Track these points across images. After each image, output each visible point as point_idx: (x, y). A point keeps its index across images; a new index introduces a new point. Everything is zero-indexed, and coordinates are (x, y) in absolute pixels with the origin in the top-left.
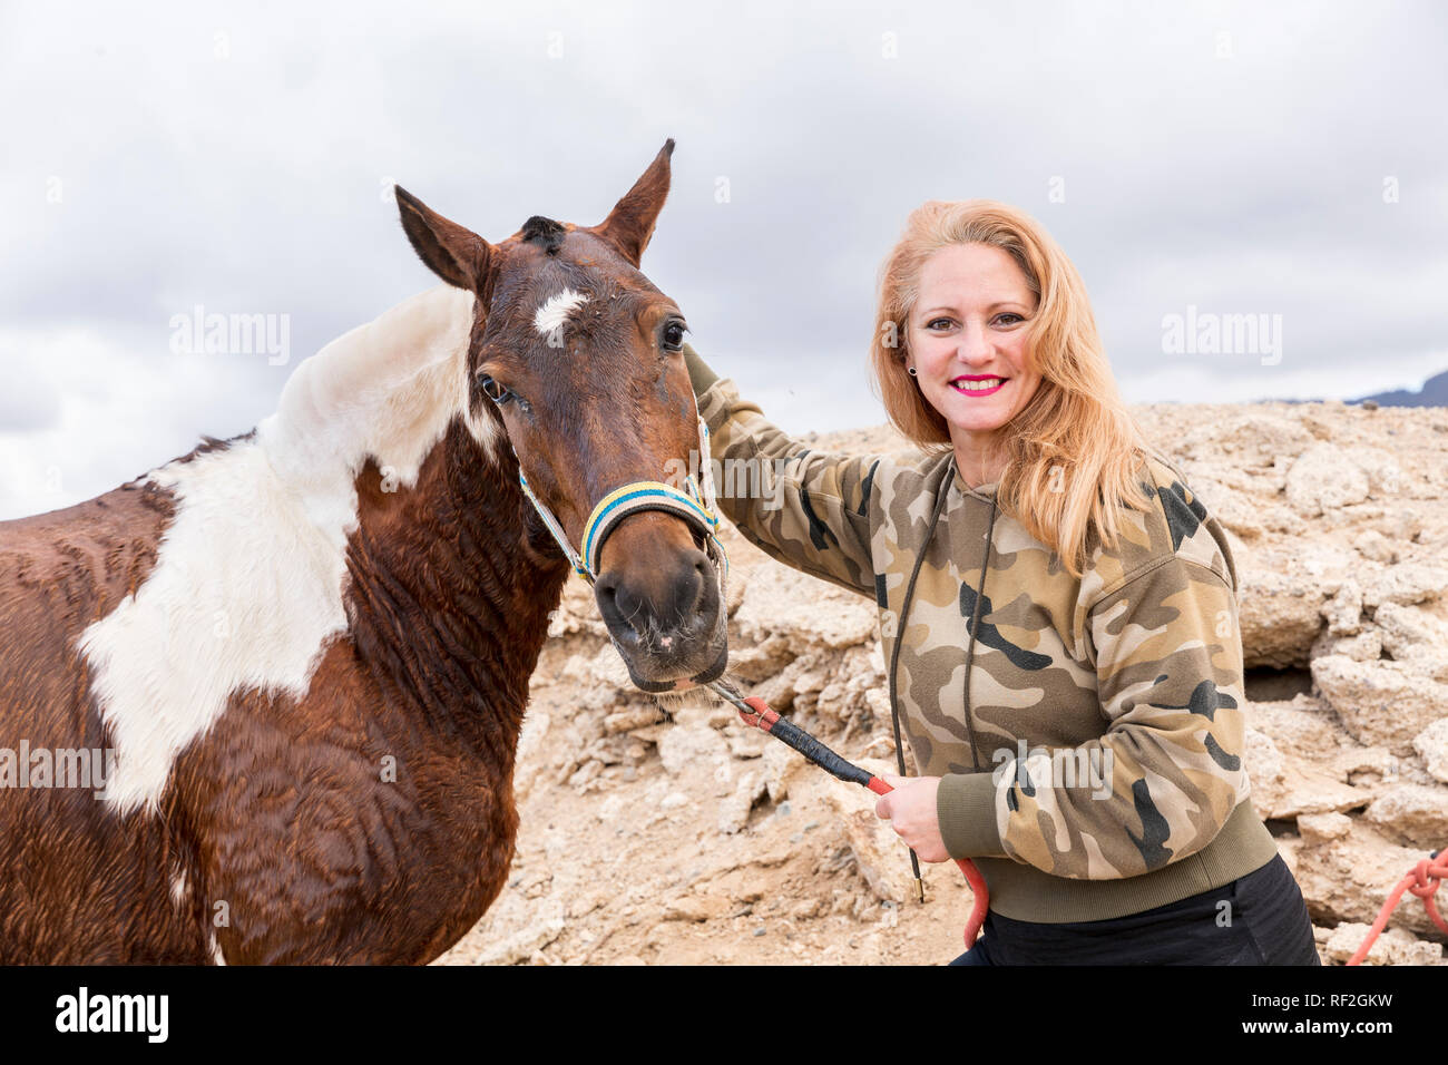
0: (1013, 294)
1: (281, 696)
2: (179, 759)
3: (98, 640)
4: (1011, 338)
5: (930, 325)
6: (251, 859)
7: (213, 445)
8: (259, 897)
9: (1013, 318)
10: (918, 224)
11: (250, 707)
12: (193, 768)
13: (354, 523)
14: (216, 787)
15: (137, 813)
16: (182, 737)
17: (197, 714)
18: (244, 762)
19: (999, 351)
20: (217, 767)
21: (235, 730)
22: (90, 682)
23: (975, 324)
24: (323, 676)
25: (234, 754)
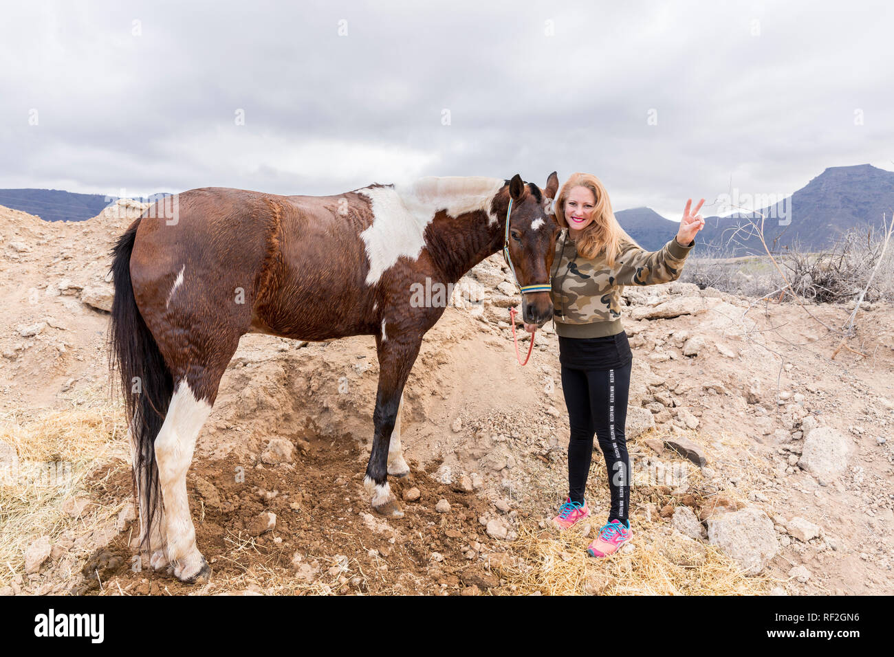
0: (591, 202)
1: (411, 259)
2: (384, 273)
3: (366, 235)
4: (588, 211)
5: (570, 203)
6: (401, 301)
7: (378, 186)
8: (403, 311)
9: (589, 206)
10: (572, 179)
11: (403, 261)
12: (387, 274)
13: (431, 221)
14: (392, 282)
15: (372, 285)
16: (386, 268)
17: (391, 262)
18: (401, 275)
19: (584, 213)
20: (394, 276)
21: (399, 267)
22: (364, 247)
23: (580, 206)
24: (421, 256)
25: (399, 273)
